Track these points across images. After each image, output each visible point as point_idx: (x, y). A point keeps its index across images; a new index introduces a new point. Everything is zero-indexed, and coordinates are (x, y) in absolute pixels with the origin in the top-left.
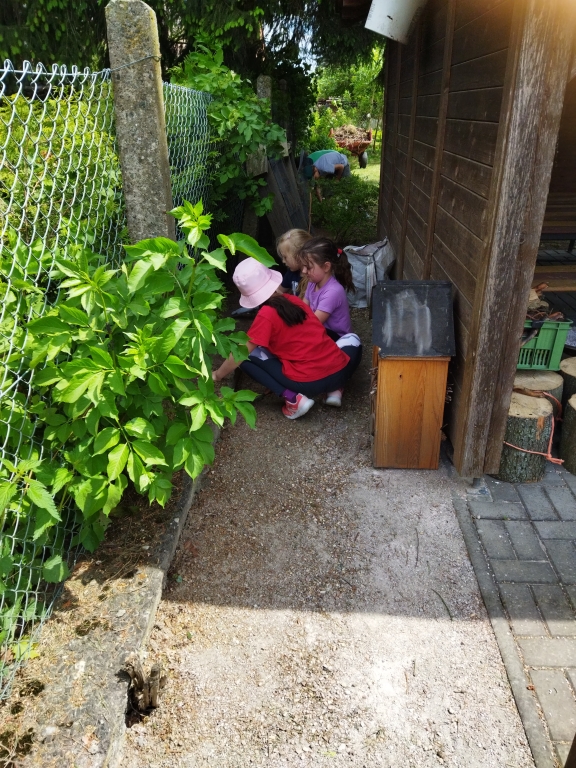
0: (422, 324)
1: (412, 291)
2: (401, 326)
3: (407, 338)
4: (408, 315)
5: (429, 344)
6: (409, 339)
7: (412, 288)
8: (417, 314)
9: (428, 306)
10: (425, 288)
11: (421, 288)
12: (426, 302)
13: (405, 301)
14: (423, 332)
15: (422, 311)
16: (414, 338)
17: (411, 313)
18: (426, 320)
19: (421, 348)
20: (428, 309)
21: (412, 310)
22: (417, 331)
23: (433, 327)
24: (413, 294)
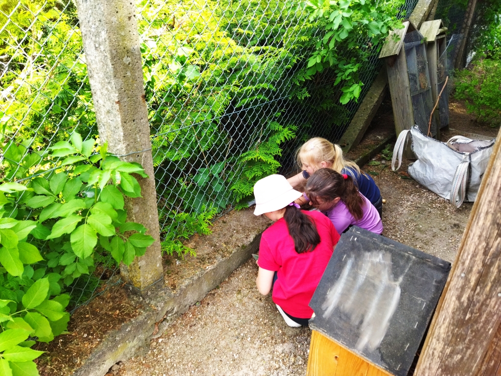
0: (381, 308)
1: (389, 256)
2: (353, 297)
3: (353, 318)
4: (369, 286)
5: (377, 341)
6: (355, 321)
7: (391, 251)
8: (380, 291)
9: (400, 286)
10: (409, 259)
11: (402, 256)
12: (401, 279)
13: (374, 266)
14: (378, 320)
15: (389, 290)
16: (361, 322)
17: (374, 286)
18: (389, 304)
19: (364, 341)
20: (398, 291)
21: (377, 282)
22: (370, 315)
23: (393, 321)
24: (388, 262)
